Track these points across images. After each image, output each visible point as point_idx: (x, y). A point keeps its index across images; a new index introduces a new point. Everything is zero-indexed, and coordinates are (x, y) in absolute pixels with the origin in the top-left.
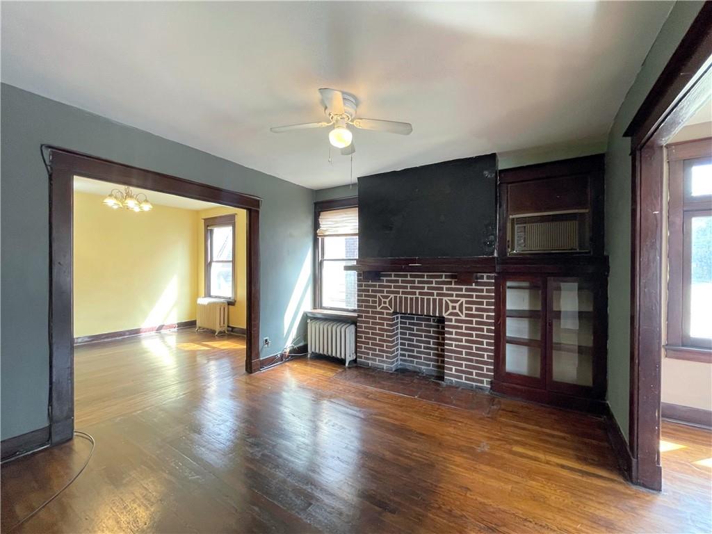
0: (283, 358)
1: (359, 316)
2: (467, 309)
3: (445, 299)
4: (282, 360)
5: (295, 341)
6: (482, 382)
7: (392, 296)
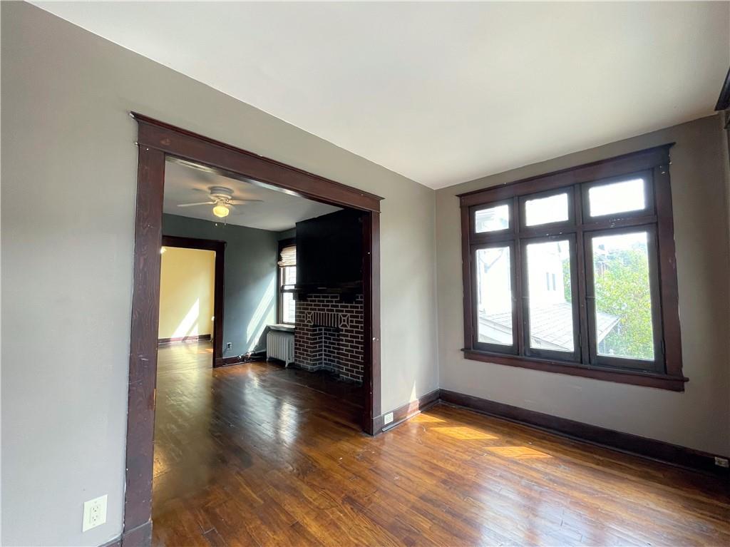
0: (245, 359)
1: (296, 328)
2: (352, 321)
3: (340, 314)
4: (243, 361)
5: (257, 348)
6: (359, 378)
7: (313, 312)
